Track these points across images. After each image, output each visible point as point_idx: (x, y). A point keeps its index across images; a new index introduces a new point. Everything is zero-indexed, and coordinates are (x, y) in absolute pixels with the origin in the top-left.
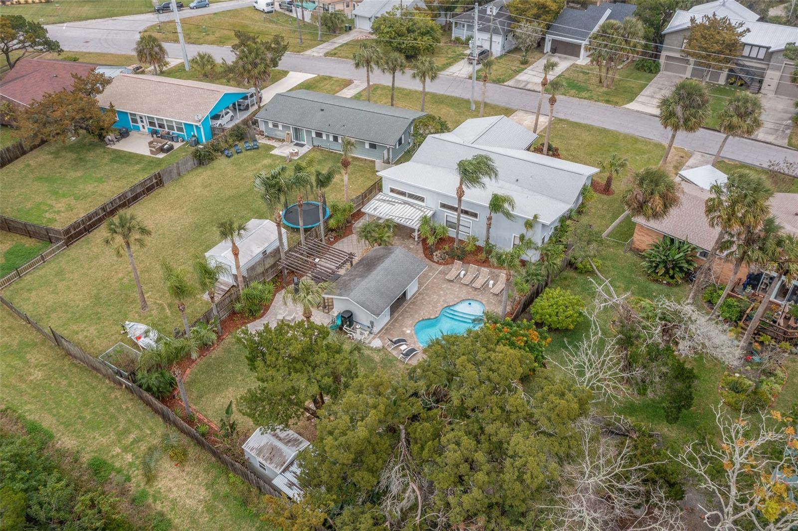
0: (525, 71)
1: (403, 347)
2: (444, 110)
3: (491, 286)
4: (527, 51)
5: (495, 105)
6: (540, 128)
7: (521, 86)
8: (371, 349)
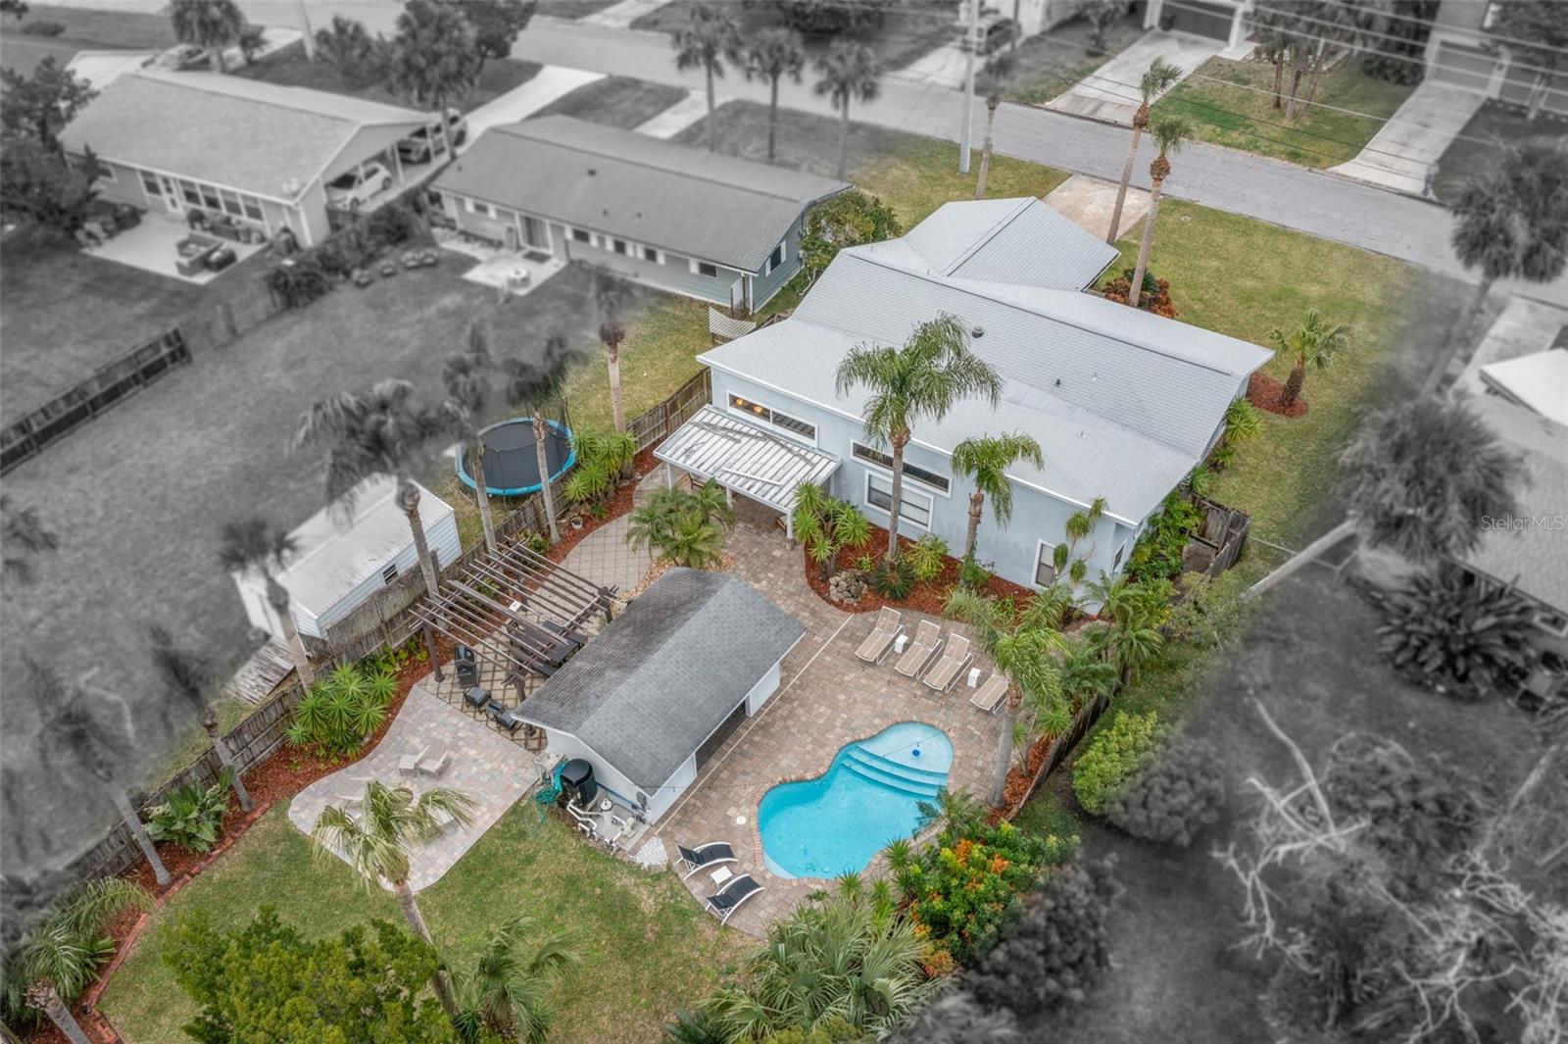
0: (1096, 73)
1: (721, 875)
2: (894, 172)
3: (972, 683)
4: (1103, 24)
5: (1017, 162)
6: (1126, 224)
7: (1085, 112)
8: (635, 870)
